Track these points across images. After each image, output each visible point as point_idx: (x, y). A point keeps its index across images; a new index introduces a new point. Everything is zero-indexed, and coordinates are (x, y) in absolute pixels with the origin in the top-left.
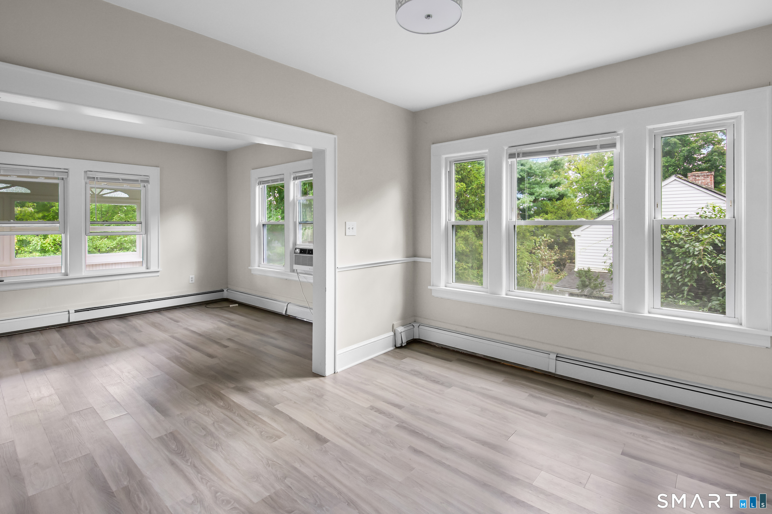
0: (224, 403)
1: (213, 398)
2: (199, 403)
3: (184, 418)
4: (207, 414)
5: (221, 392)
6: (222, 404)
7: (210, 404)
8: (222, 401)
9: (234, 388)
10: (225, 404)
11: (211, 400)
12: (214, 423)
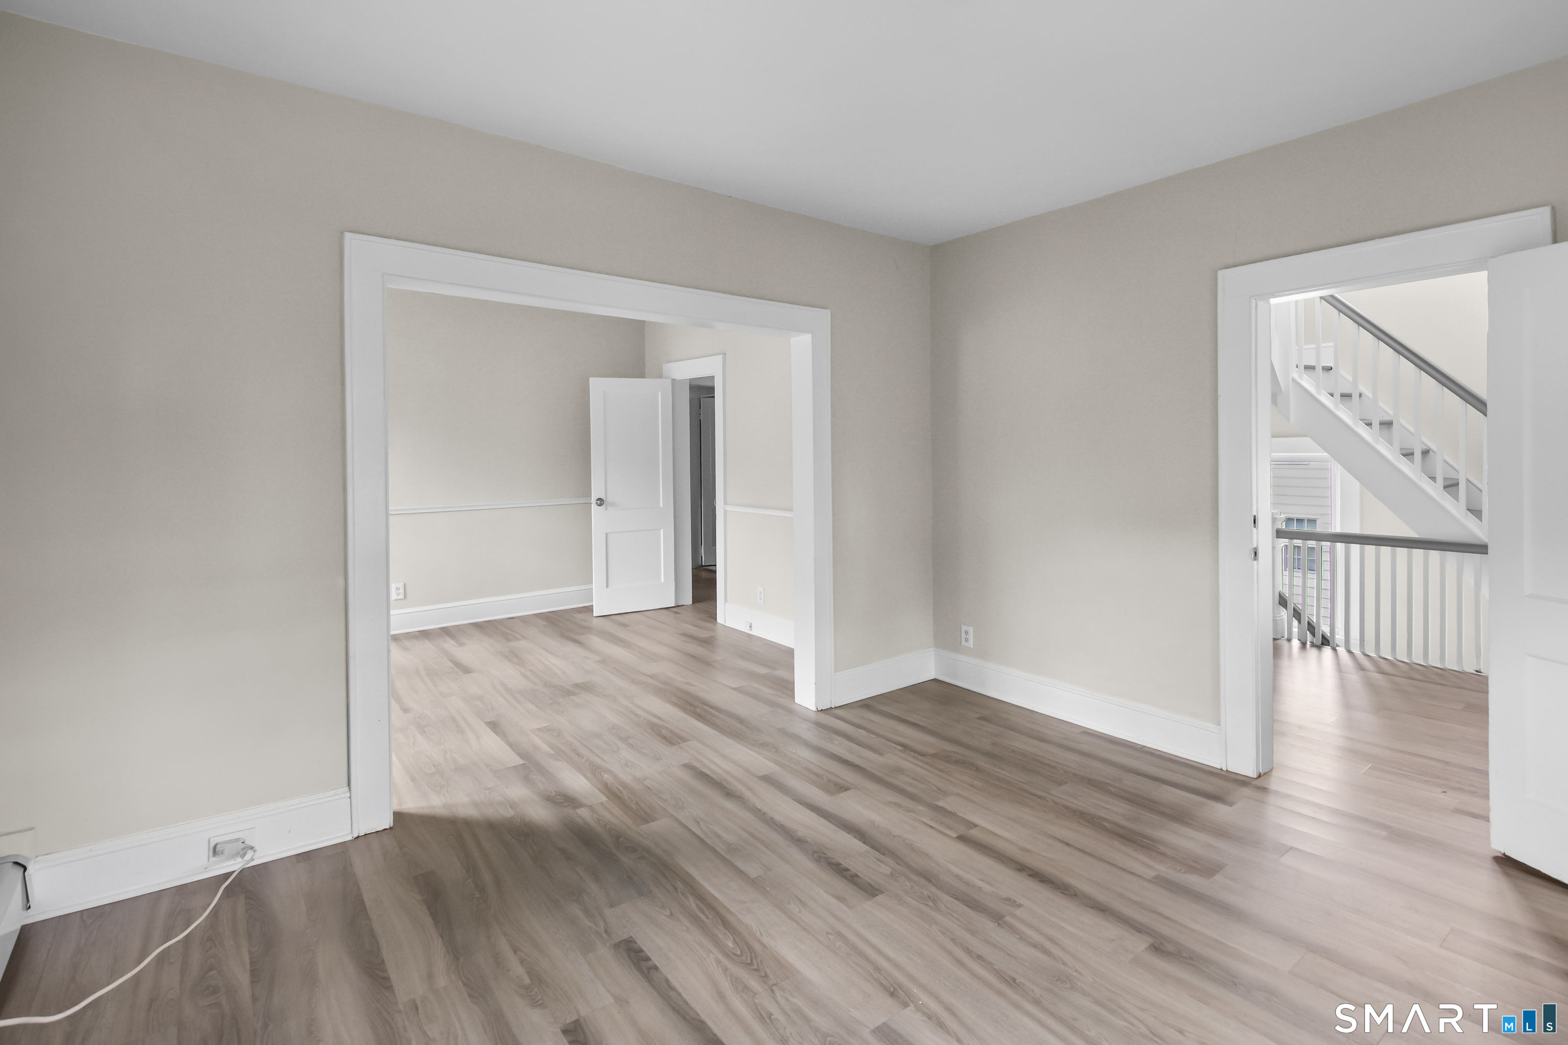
0: (602, 778)
1: (620, 788)
2: (645, 782)
3: (662, 761)
4: (629, 764)
5: (606, 799)
6: (606, 776)
7: (625, 777)
8: (605, 781)
9: (581, 805)
10: (601, 775)
11: (625, 786)
12: (618, 750)
